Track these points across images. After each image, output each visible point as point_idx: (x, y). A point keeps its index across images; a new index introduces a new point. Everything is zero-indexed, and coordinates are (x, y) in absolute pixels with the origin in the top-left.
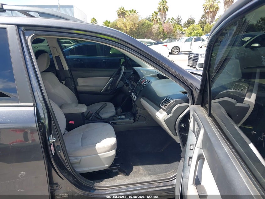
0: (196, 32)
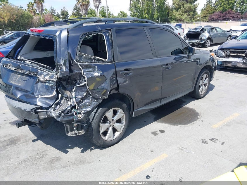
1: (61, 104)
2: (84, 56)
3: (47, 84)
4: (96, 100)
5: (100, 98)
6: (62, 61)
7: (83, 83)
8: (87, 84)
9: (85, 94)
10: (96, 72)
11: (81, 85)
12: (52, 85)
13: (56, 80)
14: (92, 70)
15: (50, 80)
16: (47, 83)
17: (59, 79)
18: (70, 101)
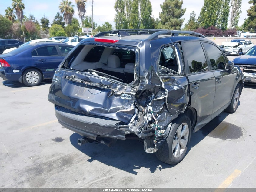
0: (59, 32)
1: (138, 119)
2: (163, 68)
3: (122, 98)
4: (171, 115)
5: (177, 113)
6: (145, 73)
7: (162, 96)
8: (167, 98)
9: (161, 109)
10: (175, 86)
11: (158, 99)
12: (129, 98)
13: (135, 94)
14: (171, 83)
15: (126, 94)
16: (123, 96)
17: (138, 92)
18: (146, 115)
